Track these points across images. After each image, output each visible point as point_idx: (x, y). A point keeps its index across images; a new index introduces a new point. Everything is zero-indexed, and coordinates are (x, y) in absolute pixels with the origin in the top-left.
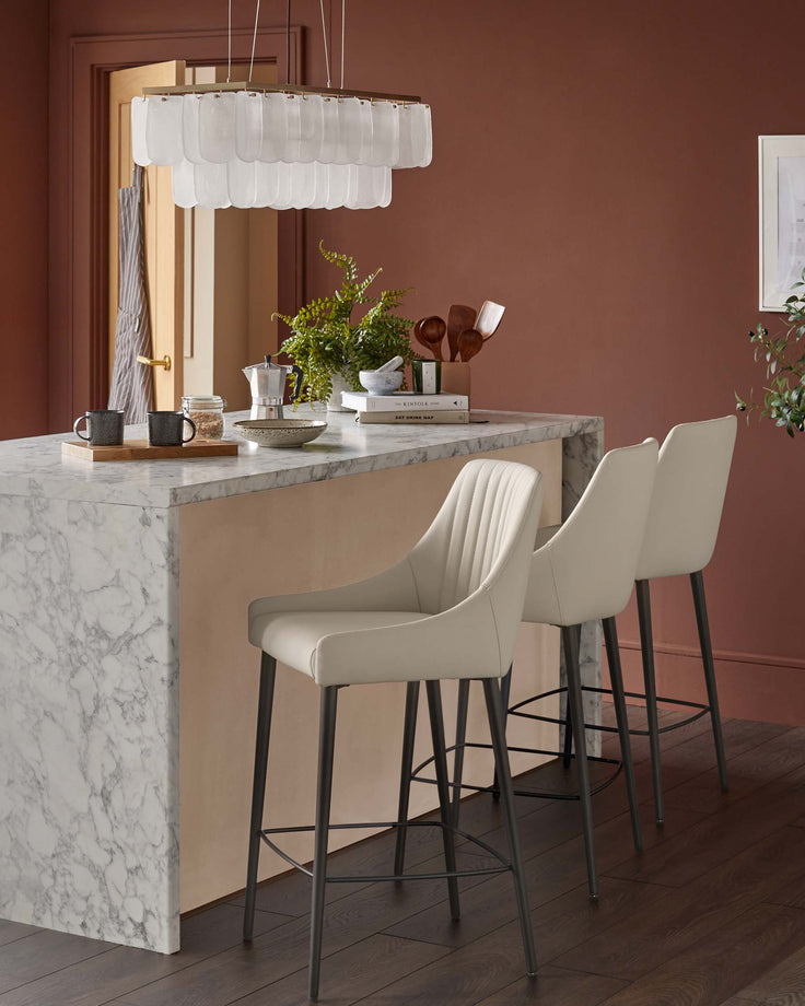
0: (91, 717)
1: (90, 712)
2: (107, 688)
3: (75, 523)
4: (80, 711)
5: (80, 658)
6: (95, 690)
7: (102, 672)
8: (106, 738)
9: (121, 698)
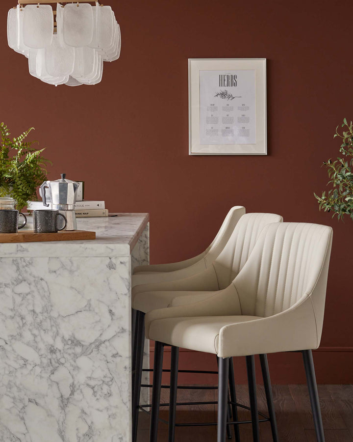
0: (68, 399)
1: (67, 395)
2: (81, 378)
3: (55, 272)
4: (59, 395)
5: (58, 360)
6: (71, 381)
7: (77, 368)
8: (80, 411)
9: (92, 383)
